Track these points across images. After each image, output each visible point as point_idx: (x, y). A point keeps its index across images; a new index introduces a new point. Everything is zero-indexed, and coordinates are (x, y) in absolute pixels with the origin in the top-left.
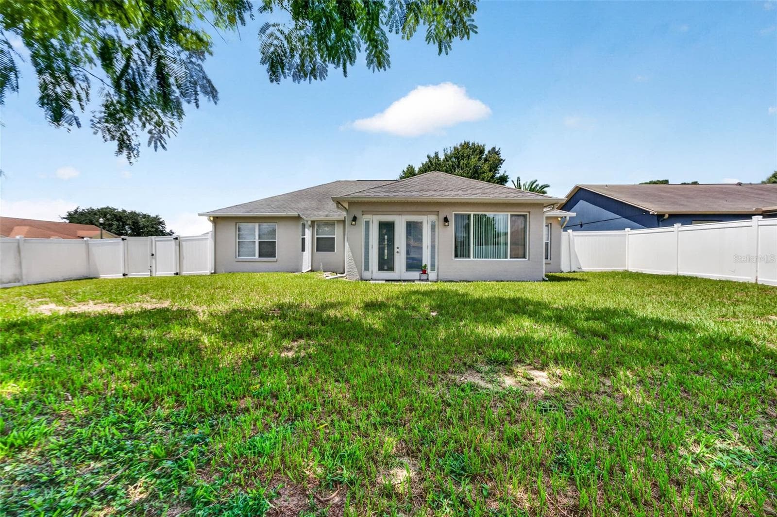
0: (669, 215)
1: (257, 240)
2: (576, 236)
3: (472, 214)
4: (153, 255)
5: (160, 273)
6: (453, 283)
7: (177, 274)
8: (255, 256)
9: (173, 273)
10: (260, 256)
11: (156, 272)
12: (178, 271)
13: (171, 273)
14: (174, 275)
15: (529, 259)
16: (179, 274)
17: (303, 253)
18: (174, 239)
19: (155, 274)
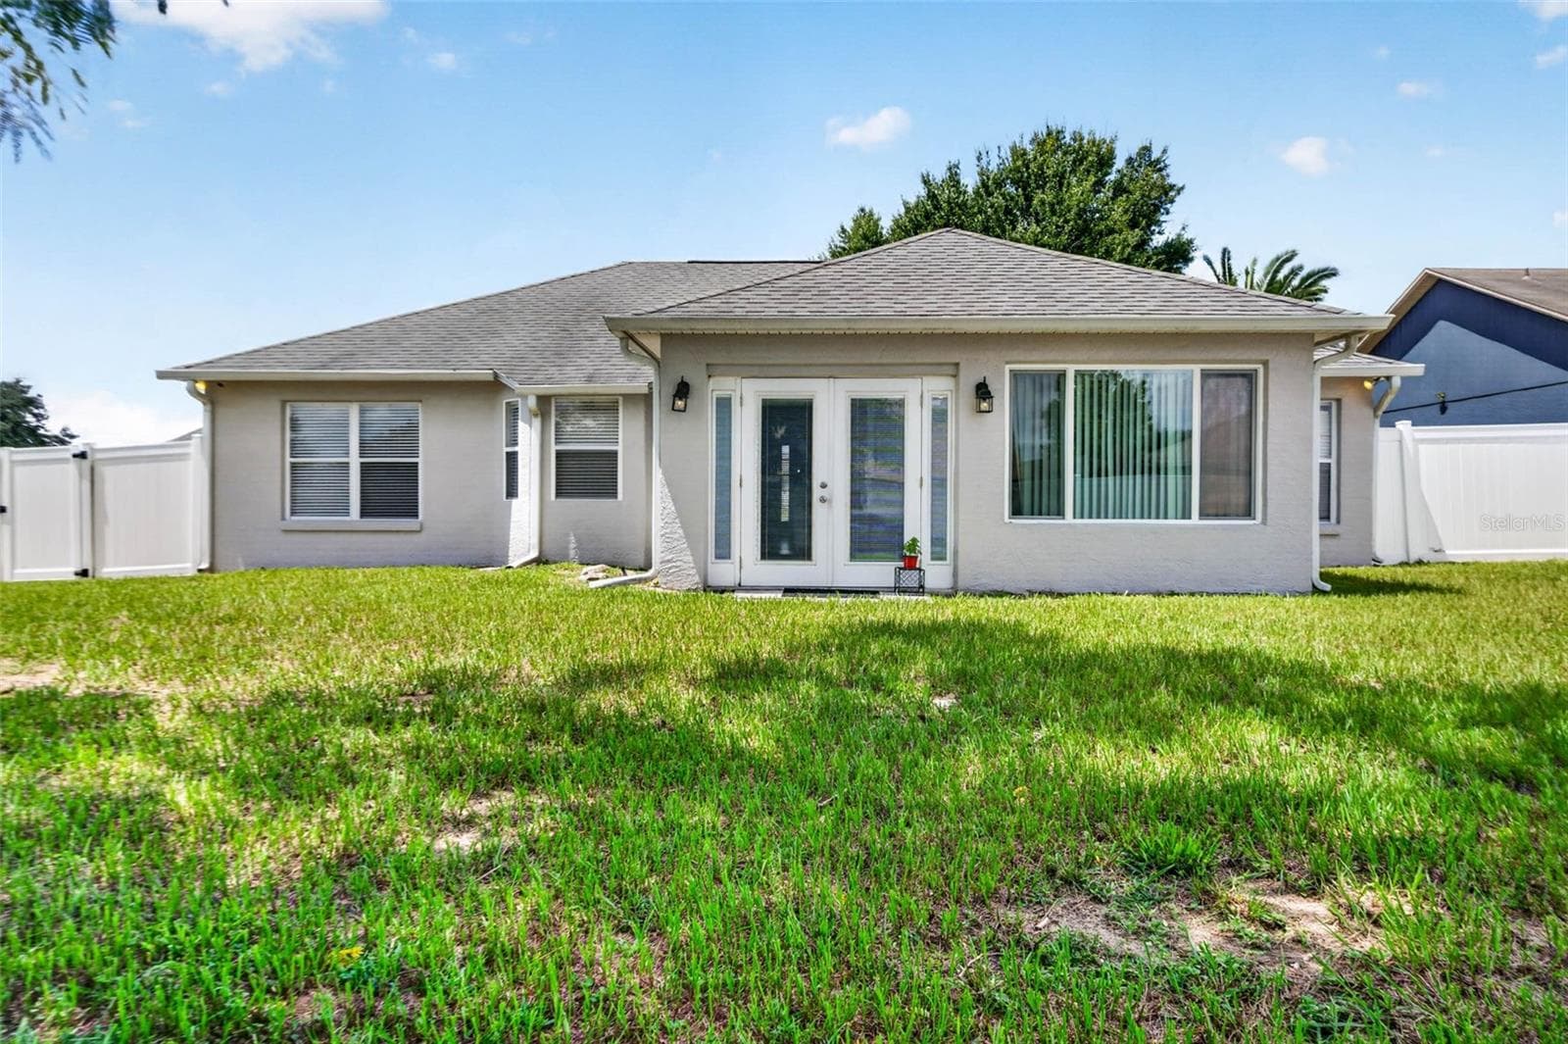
1: (355, 461)
2: (1423, 441)
3: (1071, 370)
4: (3, 510)
5: (27, 571)
6: (1006, 600)
7: (84, 573)
8: (347, 514)
9: (73, 569)
10: (364, 514)
11: (13, 566)
12: (88, 565)
13: (66, 572)
14: (74, 578)
15: (1264, 522)
16: (90, 573)
17: (511, 503)
18: (75, 456)
19: (12, 575)
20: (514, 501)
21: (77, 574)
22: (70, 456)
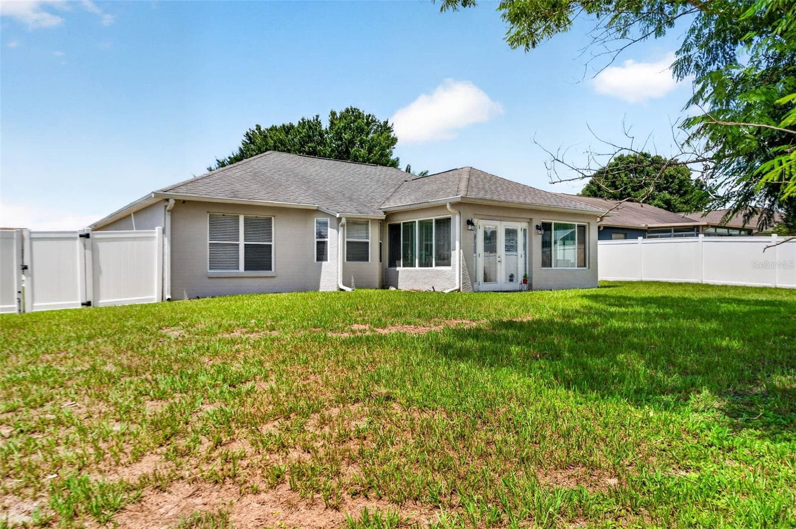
0: (604, 227)
1: (242, 243)
3: (553, 222)
4: (25, 268)
5: (40, 305)
7: (88, 304)
8: (238, 269)
9: (80, 302)
10: (246, 269)
11: (33, 301)
12: (90, 298)
13: (76, 303)
14: (80, 307)
15: (589, 268)
16: (92, 303)
17: (321, 264)
18: (81, 236)
19: (32, 307)
20: (324, 263)
21: (83, 304)
22: (78, 236)
